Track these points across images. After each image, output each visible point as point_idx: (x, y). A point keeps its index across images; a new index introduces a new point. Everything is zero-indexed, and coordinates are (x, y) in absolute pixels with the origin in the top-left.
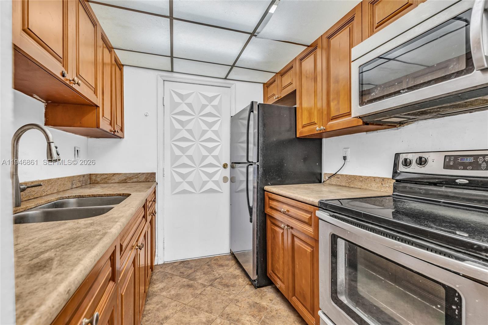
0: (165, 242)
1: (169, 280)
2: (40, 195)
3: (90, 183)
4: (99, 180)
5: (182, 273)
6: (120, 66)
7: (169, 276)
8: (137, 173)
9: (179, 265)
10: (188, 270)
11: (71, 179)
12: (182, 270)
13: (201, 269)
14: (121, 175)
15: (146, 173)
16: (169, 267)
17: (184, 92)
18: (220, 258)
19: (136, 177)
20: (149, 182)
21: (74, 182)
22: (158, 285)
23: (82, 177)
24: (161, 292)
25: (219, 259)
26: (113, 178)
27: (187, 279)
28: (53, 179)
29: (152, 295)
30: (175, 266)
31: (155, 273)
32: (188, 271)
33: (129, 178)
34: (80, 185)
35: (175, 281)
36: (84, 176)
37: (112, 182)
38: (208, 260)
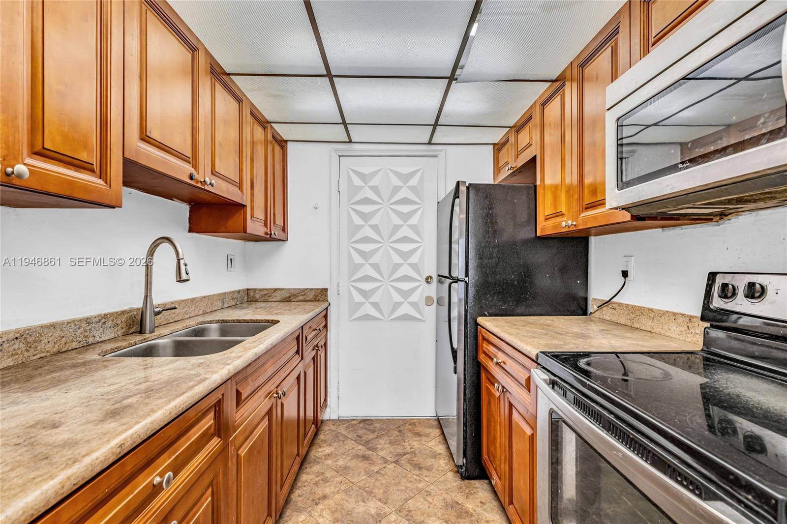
0: (340, 388)
1: (340, 445)
2: (181, 318)
3: (248, 301)
4: (257, 296)
5: (360, 437)
6: (282, 144)
7: (341, 438)
8: (304, 289)
9: (358, 424)
10: (369, 433)
11: (222, 297)
12: (360, 432)
13: (387, 435)
14: (283, 291)
15: (316, 289)
16: (344, 424)
17: (366, 170)
18: (420, 423)
19: (303, 293)
20: (318, 301)
21: (225, 300)
22: (324, 449)
23: (236, 294)
24: (326, 459)
25: (417, 424)
26: (274, 294)
27: (364, 447)
28: (197, 298)
29: (313, 461)
30: (353, 426)
31: (324, 431)
32: (369, 435)
33: (294, 295)
34: (233, 304)
35: (347, 447)
36: (239, 292)
37: (273, 300)
38: (401, 423)
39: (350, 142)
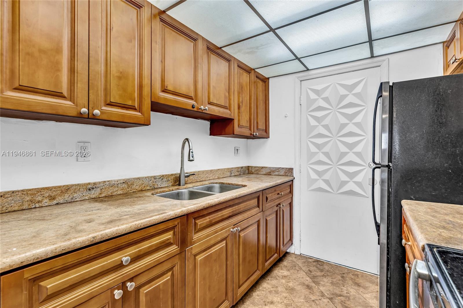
0: (302, 234)
1: (295, 272)
2: (204, 180)
3: (248, 173)
4: (253, 171)
5: (311, 271)
6: (265, 81)
7: (297, 268)
8: (278, 168)
9: (313, 262)
10: (317, 271)
11: (230, 170)
12: (312, 268)
13: (331, 276)
14: (267, 169)
15: (285, 168)
16: (302, 259)
17: (319, 87)
18: (362, 276)
19: (278, 170)
20: (287, 176)
21: (232, 172)
22: (284, 271)
23: (240, 169)
24: (282, 278)
25: (359, 276)
26: (262, 170)
27: (311, 280)
28: (214, 170)
29: (274, 277)
30: (308, 262)
31: (288, 260)
32: (318, 272)
33: (273, 171)
34: (238, 174)
35: (299, 275)
36: (242, 168)
37: (261, 173)
38: (346, 271)
39: (308, 70)
